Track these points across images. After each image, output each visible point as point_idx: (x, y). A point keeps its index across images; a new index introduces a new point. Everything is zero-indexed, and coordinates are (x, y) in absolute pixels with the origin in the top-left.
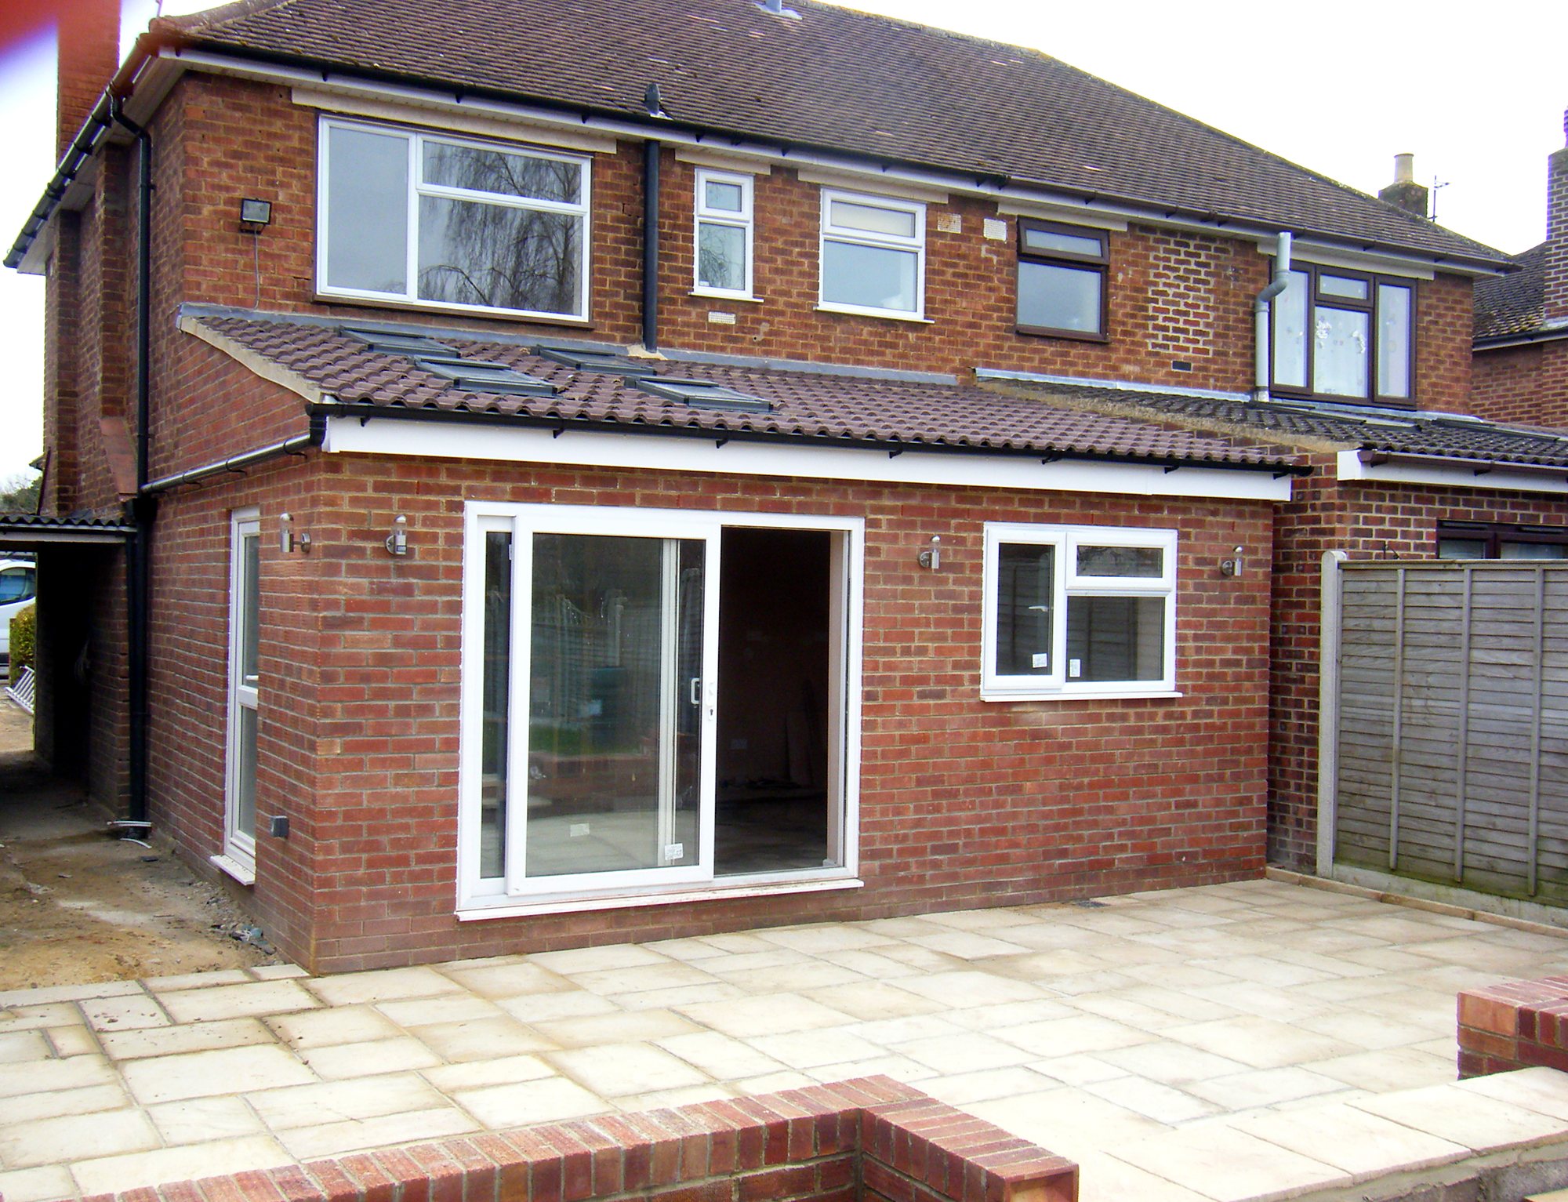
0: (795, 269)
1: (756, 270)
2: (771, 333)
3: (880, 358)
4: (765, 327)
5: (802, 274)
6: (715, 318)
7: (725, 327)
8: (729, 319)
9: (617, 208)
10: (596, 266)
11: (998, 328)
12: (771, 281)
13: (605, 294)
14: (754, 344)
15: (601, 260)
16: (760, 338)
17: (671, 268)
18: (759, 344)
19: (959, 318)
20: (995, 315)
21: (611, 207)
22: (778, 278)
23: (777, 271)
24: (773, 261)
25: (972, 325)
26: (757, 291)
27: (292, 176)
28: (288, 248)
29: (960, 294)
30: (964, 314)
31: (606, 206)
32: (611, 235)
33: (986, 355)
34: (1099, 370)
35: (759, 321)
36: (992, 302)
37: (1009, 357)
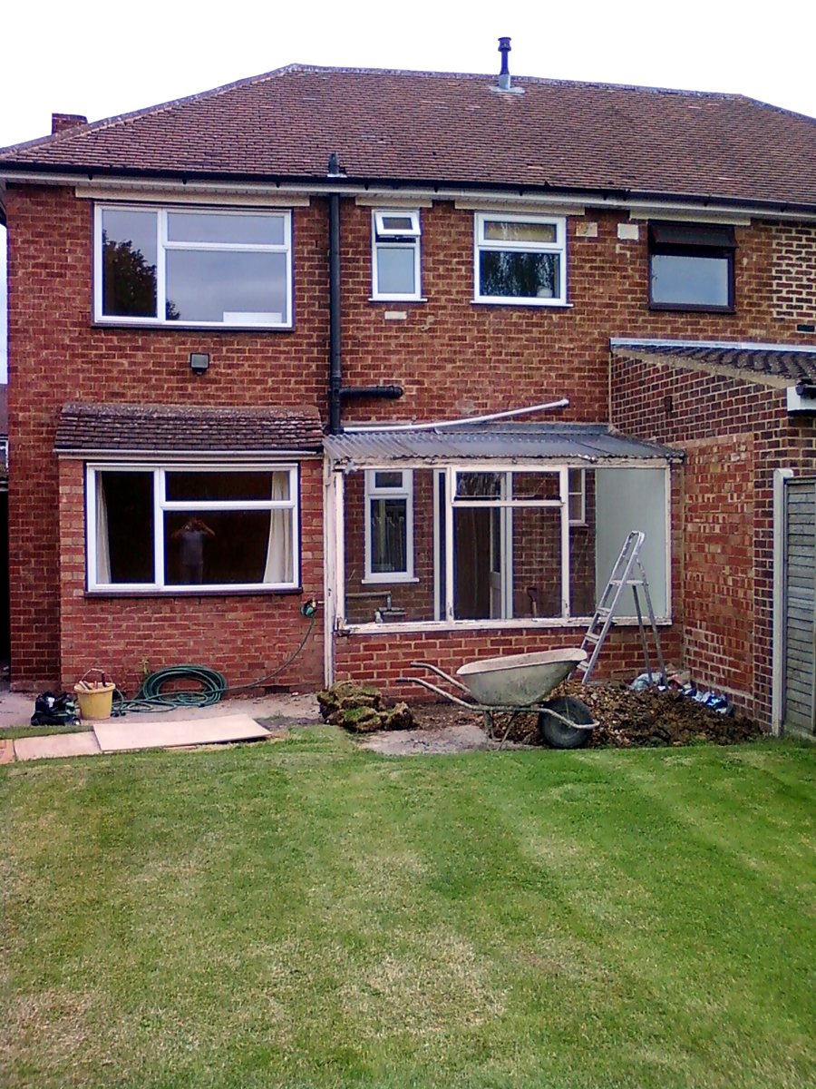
0: (454, 274)
1: (422, 278)
2: (435, 323)
3: (527, 335)
4: (430, 319)
5: (460, 277)
6: (390, 315)
7: (399, 321)
8: (402, 315)
9: (312, 244)
10: (297, 286)
11: (633, 307)
12: (433, 285)
13: (304, 306)
14: (422, 332)
15: (300, 282)
16: (426, 327)
18: (426, 331)
19: (597, 301)
20: (630, 296)
21: (307, 244)
22: (440, 282)
23: (439, 277)
24: (436, 269)
25: (608, 306)
26: (423, 292)
27: (77, 244)
28: (74, 293)
29: (598, 283)
30: (601, 297)
31: (303, 244)
32: (307, 264)
33: (621, 327)
34: (728, 335)
35: (426, 315)
36: (627, 287)
37: (645, 328)
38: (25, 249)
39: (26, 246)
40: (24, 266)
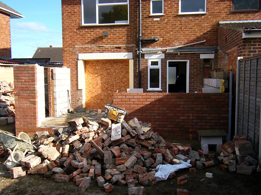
0: (173, 7)
1: (164, 9)
2: (168, 21)
3: (194, 23)
4: (166, 20)
5: (175, 8)
6: (155, 19)
7: (158, 21)
8: (158, 19)
9: (134, 2)
10: (130, 13)
11: (227, 12)
12: (167, 10)
13: (132, 18)
14: (164, 23)
15: (131, 12)
16: (165, 22)
17: (146, 11)
18: (165, 23)
19: (216, 11)
20: (226, 9)
21: (133, 2)
22: (169, 10)
23: (169, 8)
24: (167, 6)
25: (219, 12)
26: (164, 13)
27: (77, 7)
28: (77, 19)
29: (216, 6)
30: (217, 10)
31: (132, 2)
32: (133, 7)
33: (223, 18)
34: (258, 18)
35: (165, 19)
36: (225, 6)
37: (231, 18)
38: (66, 9)
39: (66, 8)
40: (65, 13)
